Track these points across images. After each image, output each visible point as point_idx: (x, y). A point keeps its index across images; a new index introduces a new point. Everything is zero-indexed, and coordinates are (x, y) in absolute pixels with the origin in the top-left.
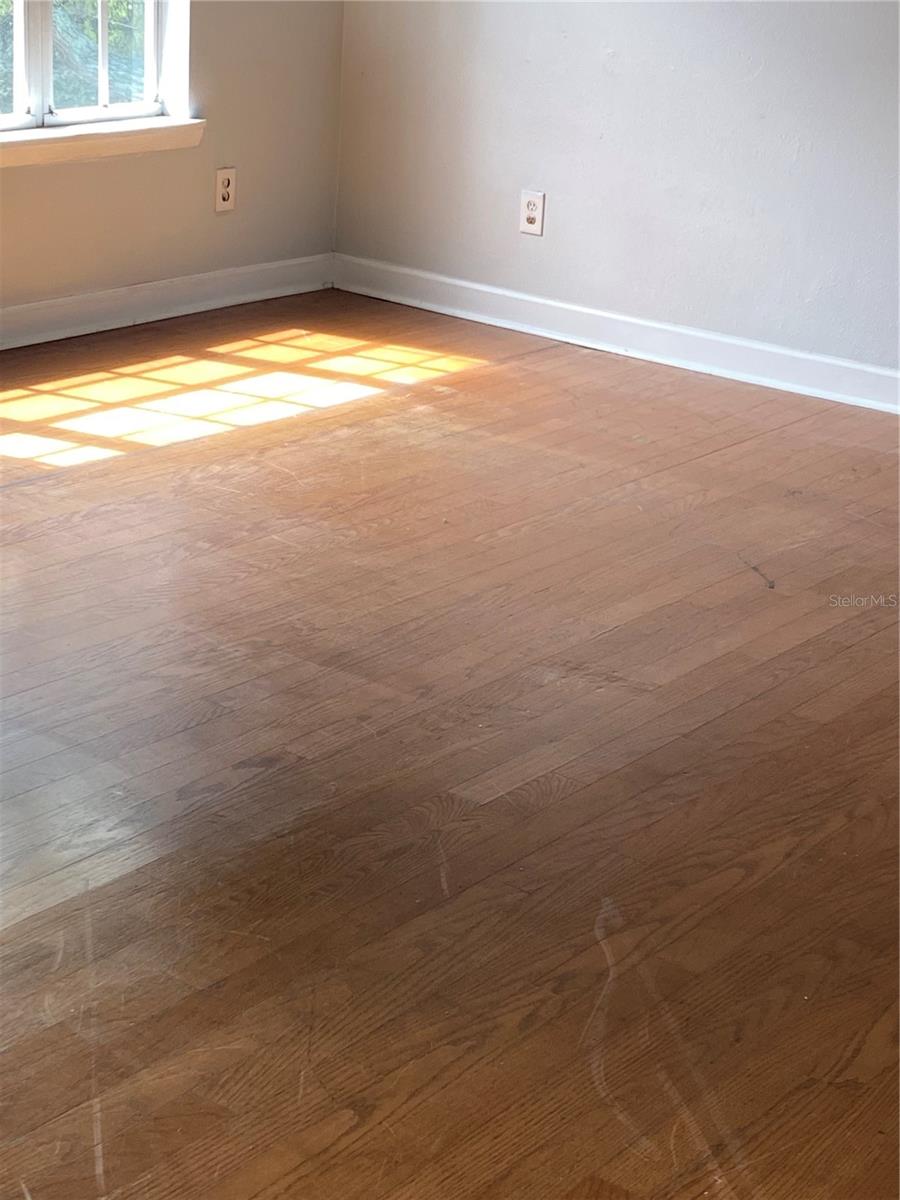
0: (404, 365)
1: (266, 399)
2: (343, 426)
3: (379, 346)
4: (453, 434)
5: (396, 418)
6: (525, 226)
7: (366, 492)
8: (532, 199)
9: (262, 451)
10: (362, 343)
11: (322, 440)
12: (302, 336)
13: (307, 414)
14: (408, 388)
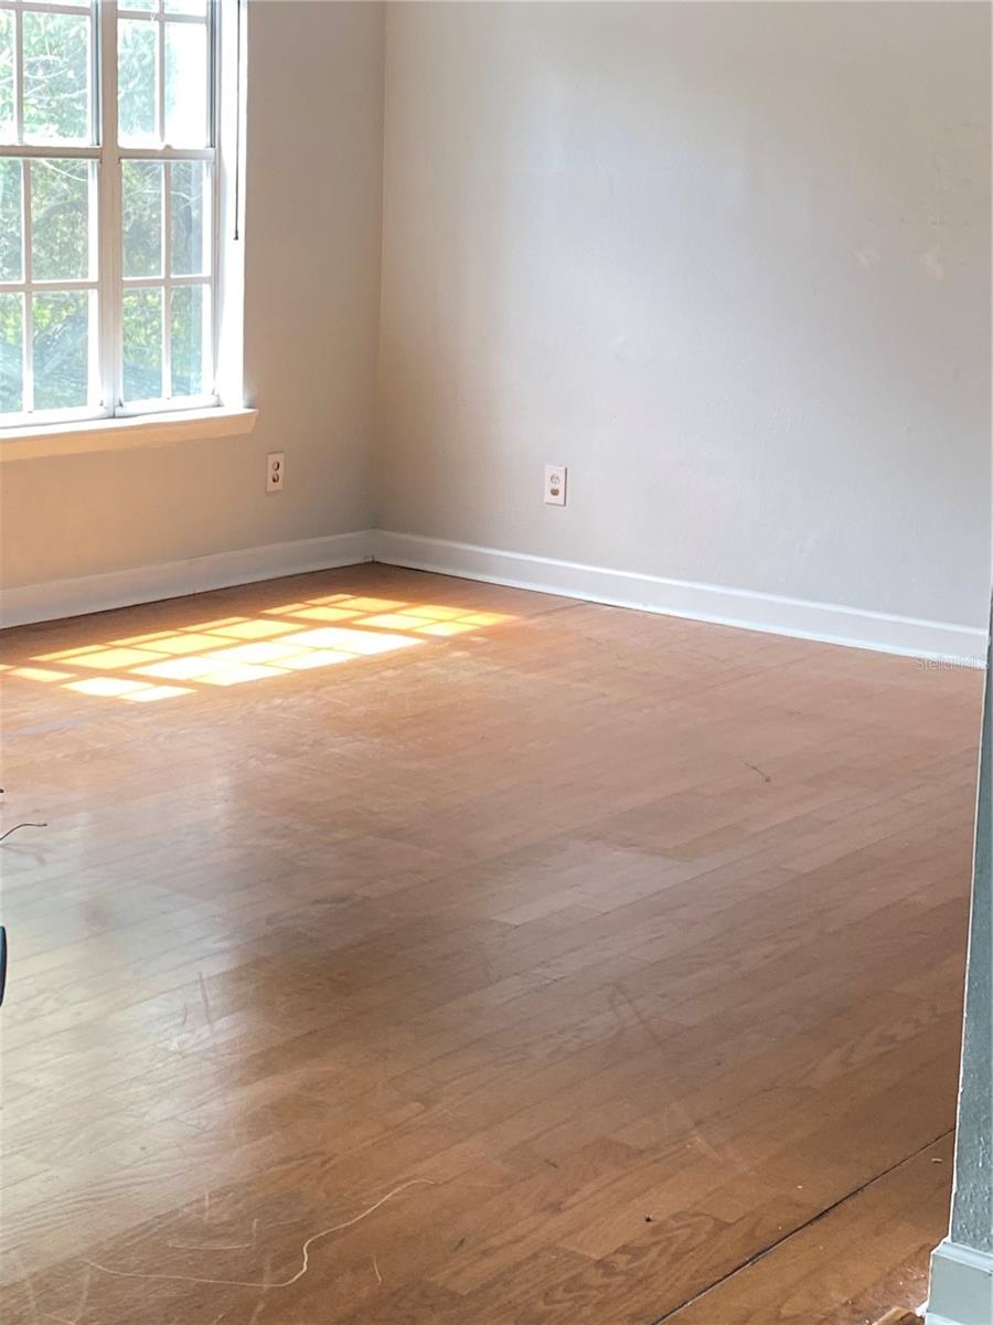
0: (441, 621)
1: (318, 649)
2: (389, 668)
3: (417, 606)
4: (488, 673)
5: (435, 662)
6: (549, 498)
7: (412, 717)
8: (554, 472)
9: (317, 688)
10: (402, 604)
11: (369, 679)
12: (346, 600)
13: (356, 660)
14: (445, 639)
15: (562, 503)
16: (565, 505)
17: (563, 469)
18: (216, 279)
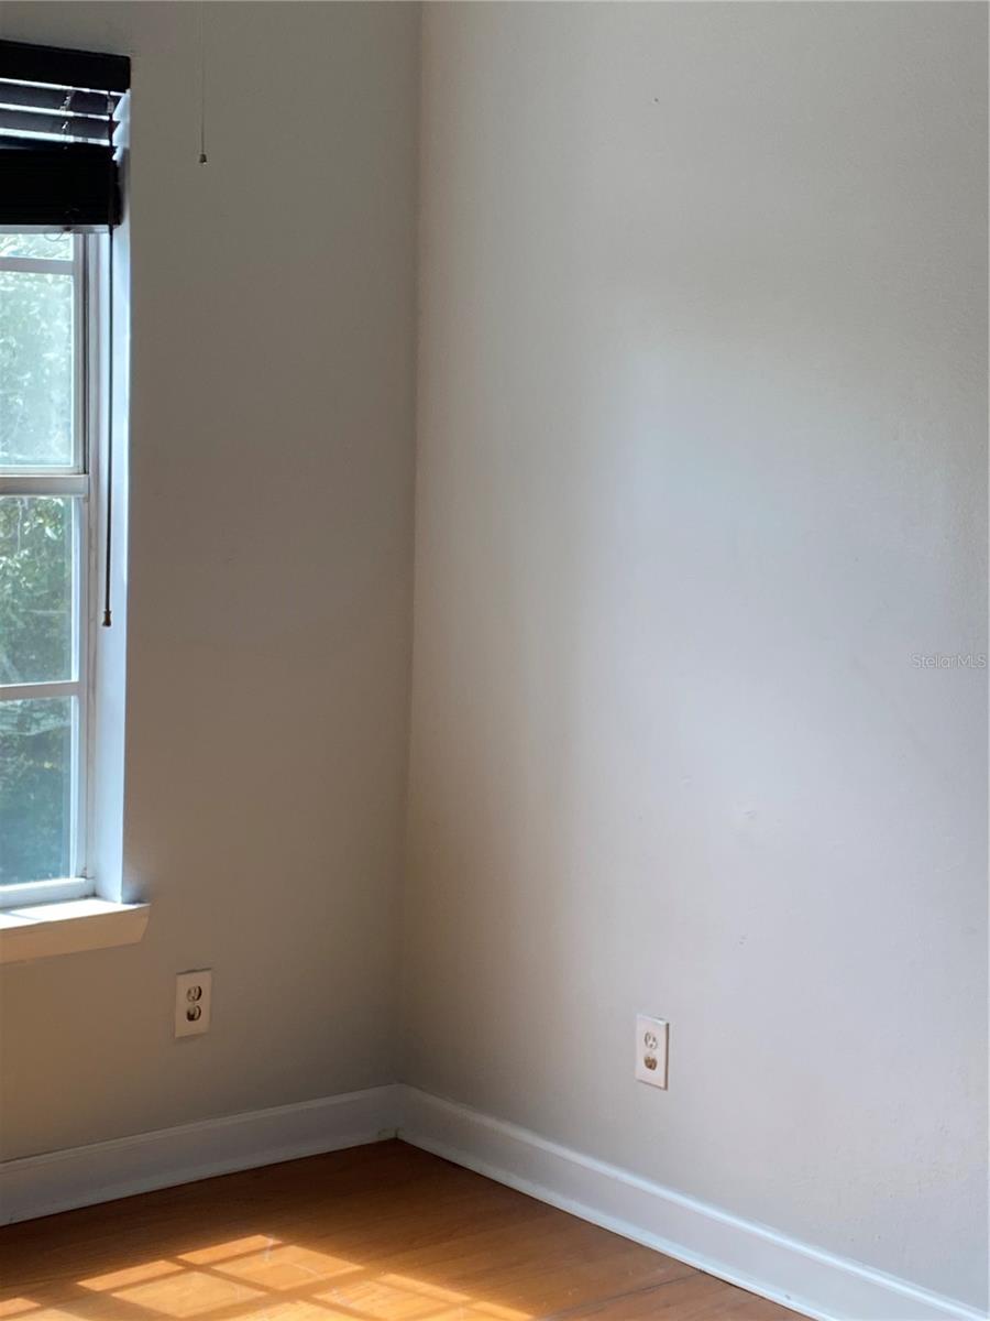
6: (642, 1070)
8: (650, 1029)
15: (662, 1085)
16: (666, 1087)
17: (663, 1023)
18: (90, 686)
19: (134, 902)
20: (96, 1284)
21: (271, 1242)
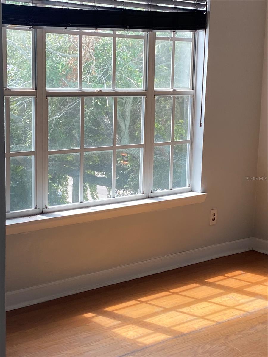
1: (229, 307)
9: (227, 337)
18: (192, 141)
19: (203, 193)
20: (211, 280)
21: (242, 272)
